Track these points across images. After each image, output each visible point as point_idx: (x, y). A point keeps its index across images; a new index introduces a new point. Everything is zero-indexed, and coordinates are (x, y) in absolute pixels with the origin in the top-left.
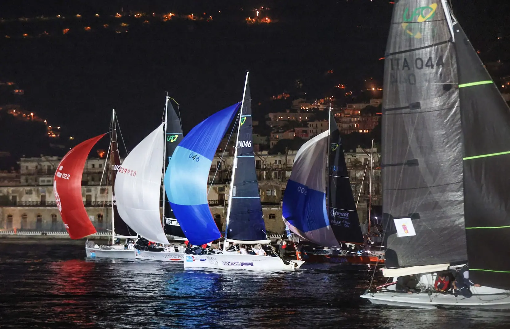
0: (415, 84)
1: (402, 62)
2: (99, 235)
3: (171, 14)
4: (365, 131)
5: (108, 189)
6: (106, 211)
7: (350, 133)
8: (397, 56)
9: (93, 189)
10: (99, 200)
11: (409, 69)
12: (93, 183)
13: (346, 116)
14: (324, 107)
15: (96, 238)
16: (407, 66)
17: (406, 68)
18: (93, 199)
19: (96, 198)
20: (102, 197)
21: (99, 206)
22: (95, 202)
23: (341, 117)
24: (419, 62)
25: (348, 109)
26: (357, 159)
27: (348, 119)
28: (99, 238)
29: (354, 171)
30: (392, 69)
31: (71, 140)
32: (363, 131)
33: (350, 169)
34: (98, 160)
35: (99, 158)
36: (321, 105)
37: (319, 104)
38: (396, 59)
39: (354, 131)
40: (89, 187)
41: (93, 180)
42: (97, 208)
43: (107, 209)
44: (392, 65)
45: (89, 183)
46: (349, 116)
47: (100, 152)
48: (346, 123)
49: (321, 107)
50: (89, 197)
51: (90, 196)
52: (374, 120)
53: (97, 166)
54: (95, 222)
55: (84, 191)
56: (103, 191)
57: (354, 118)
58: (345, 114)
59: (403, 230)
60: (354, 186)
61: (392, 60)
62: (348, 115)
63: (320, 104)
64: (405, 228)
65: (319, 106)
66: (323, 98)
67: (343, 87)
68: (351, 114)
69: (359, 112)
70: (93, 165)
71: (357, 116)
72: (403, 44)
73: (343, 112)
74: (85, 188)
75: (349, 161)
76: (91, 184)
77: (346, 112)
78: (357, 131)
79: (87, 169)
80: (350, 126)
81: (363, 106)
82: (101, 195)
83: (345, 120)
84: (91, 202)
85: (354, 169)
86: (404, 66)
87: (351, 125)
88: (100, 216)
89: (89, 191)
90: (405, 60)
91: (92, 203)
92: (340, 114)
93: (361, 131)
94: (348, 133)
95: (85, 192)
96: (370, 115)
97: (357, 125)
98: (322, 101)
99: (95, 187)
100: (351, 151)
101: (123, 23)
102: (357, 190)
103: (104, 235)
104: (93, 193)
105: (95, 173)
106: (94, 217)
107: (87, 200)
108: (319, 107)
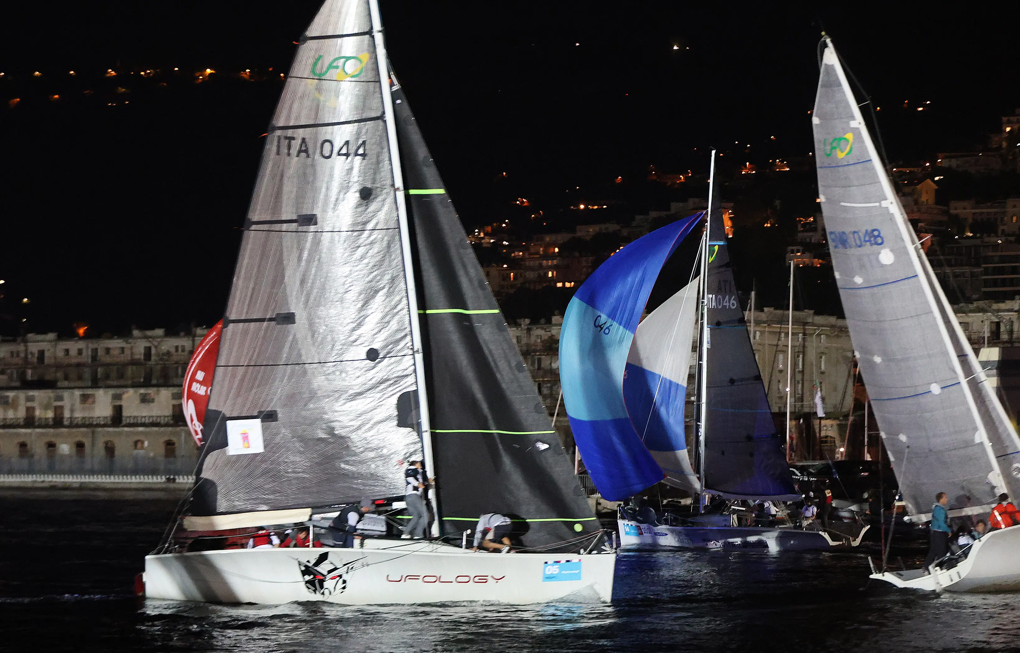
0: (313, 182)
1: (296, 145)
2: (79, 480)
3: (208, 71)
4: (568, 285)
5: (93, 395)
6: (90, 434)
7: (540, 287)
8: (290, 133)
9: (66, 394)
10: (78, 415)
11: (308, 156)
12: (66, 384)
13: (532, 256)
14: (492, 241)
15: (75, 485)
16: (306, 151)
17: (303, 155)
18: (67, 414)
19: (72, 411)
20: (84, 409)
21: (78, 426)
22: (71, 418)
23: (522, 259)
24: (327, 146)
25: (536, 243)
26: (553, 336)
27: (537, 263)
28: (78, 485)
29: (549, 357)
30: (278, 153)
31: (25, 304)
32: (564, 285)
33: (540, 355)
34: (77, 341)
35: (76, 338)
36: (486, 237)
37: (482, 235)
38: (286, 138)
39: (547, 284)
40: (59, 391)
41: (66, 378)
42: (74, 430)
43: (93, 433)
44: (278, 147)
45: (59, 384)
46: (538, 256)
47: (79, 327)
48: (531, 269)
49: (487, 240)
50: (59, 410)
51: (61, 408)
52: (584, 264)
53: (73, 352)
54: (70, 456)
55: (50, 398)
56: (85, 398)
57: (547, 260)
58: (530, 254)
59: (241, 441)
60: (549, 385)
61: (279, 137)
62: (538, 254)
63: (485, 234)
64: (245, 437)
65: (483, 238)
66: (491, 224)
67: (526, 204)
68: (541, 253)
69: (557, 250)
70: (67, 351)
71: (553, 256)
72: (304, 113)
73: (525, 249)
74: (52, 392)
75: (539, 341)
76: (63, 386)
77: (532, 250)
78: (553, 284)
79: (55, 358)
80: (539, 275)
81: (563, 237)
82: (82, 406)
83: (532, 263)
84: (62, 418)
85: (547, 355)
86: (300, 151)
87: (542, 274)
88: (80, 446)
89: (60, 398)
90: (304, 140)
91: (65, 420)
92: (521, 253)
93: (559, 285)
94: (537, 288)
95: (52, 400)
96: (577, 254)
97: (553, 274)
98: (489, 229)
99: (71, 390)
100: (543, 321)
101: (120, 88)
102: (554, 393)
103: (87, 480)
104: (66, 403)
105: (69, 365)
106: (69, 447)
107: (55, 414)
108: (483, 241)
